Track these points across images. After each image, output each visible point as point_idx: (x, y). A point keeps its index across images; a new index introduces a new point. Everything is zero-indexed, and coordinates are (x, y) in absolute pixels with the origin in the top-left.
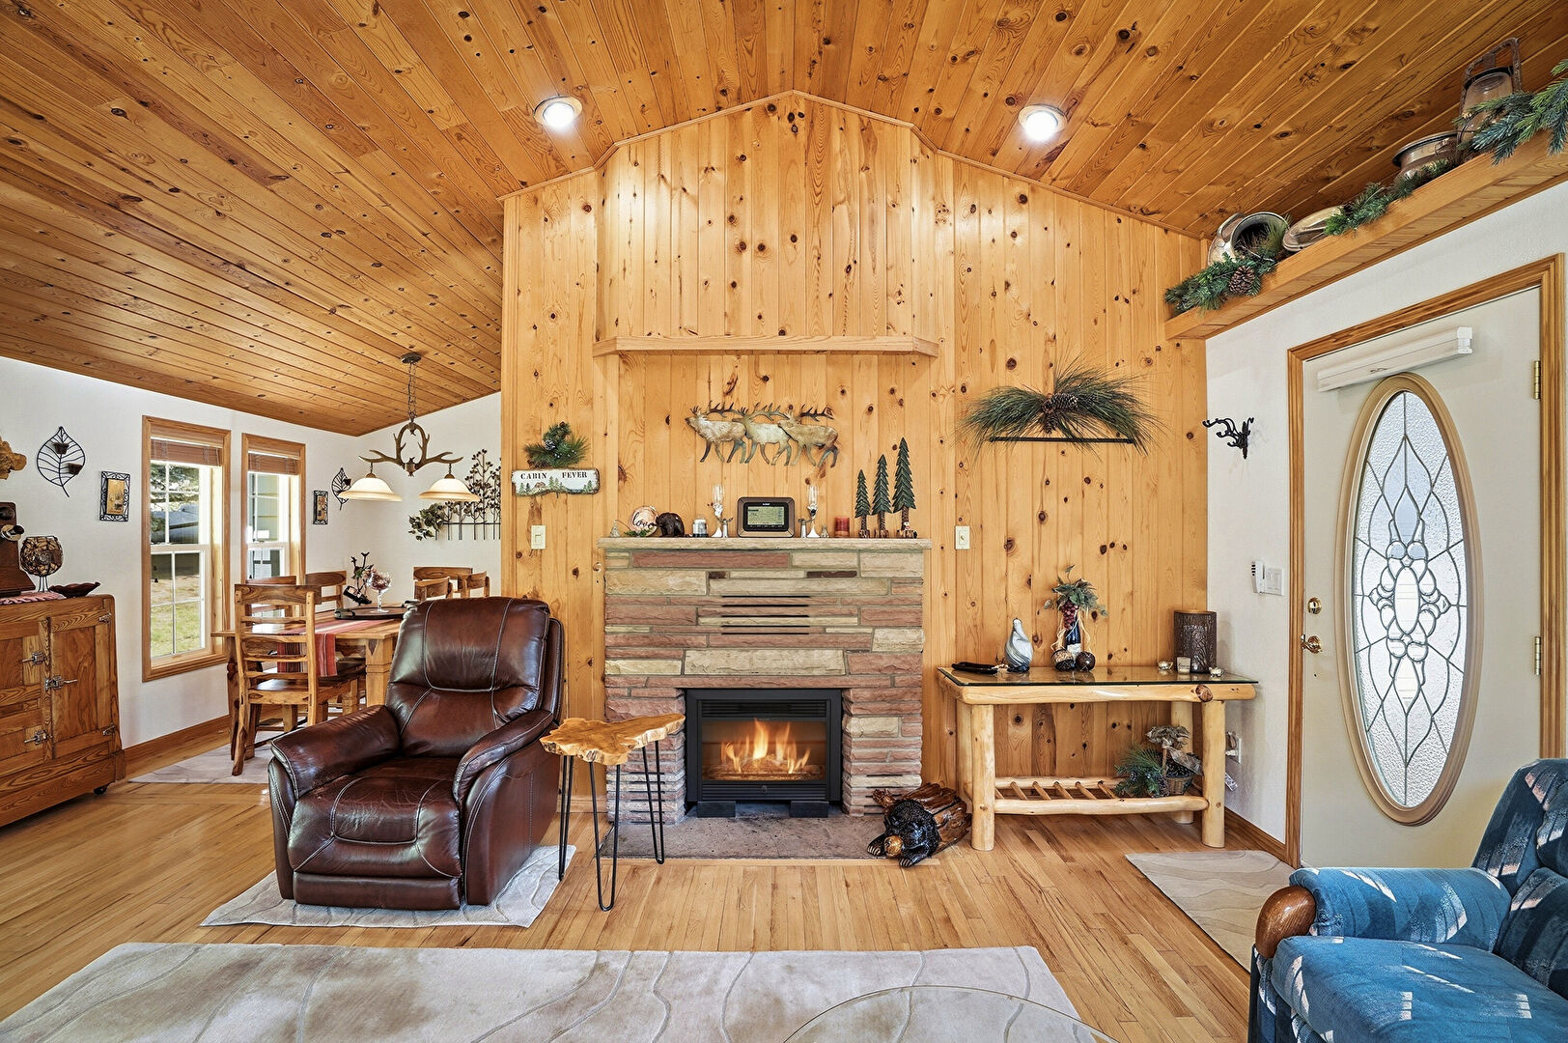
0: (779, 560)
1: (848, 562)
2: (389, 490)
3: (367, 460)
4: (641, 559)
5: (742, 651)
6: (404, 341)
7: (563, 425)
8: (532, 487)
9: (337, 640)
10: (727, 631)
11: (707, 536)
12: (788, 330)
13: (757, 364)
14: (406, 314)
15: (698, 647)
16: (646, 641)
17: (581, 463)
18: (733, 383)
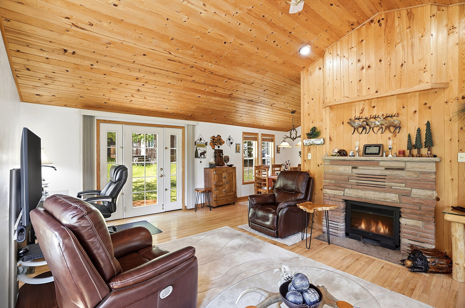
0: (376, 164)
1: (402, 165)
2: (289, 145)
3: (284, 138)
4: (333, 162)
5: (362, 191)
6: (290, 109)
7: (314, 127)
8: (308, 143)
9: (273, 179)
10: (358, 184)
11: (354, 156)
12: (379, 91)
13: (371, 103)
14: (288, 103)
15: (349, 188)
16: (334, 185)
17: (320, 137)
18: (363, 110)
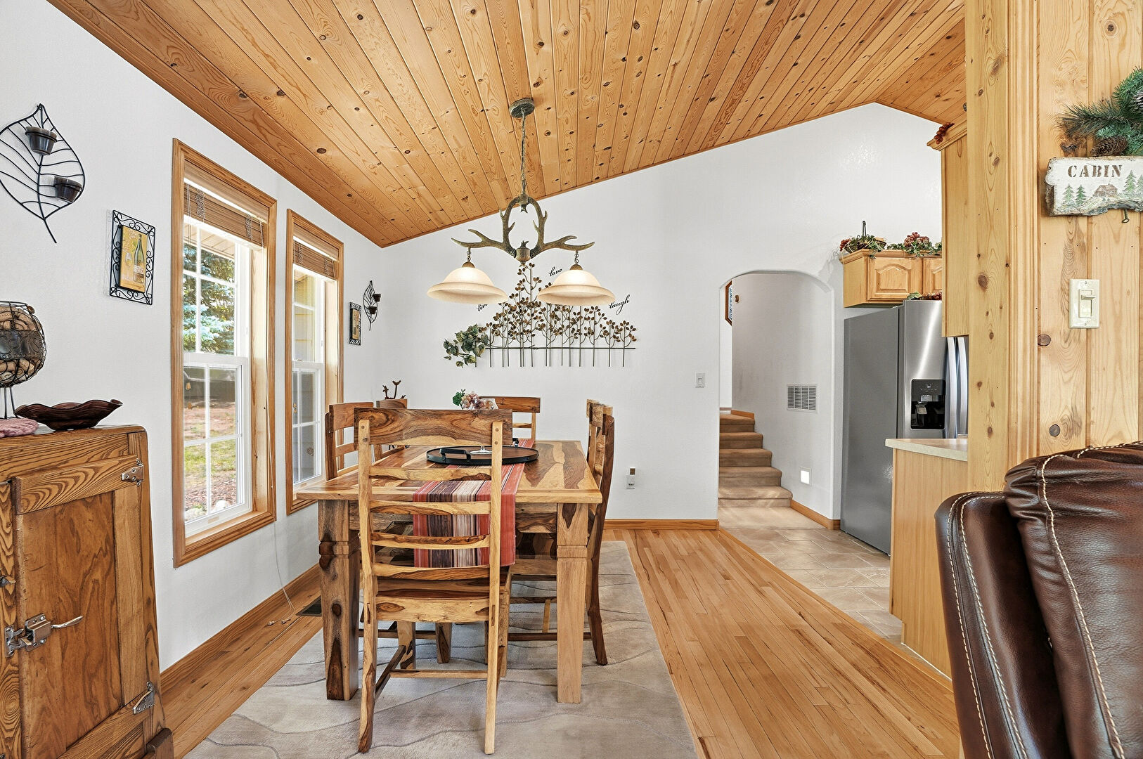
3: (463, 244)
8: (1089, 193)
